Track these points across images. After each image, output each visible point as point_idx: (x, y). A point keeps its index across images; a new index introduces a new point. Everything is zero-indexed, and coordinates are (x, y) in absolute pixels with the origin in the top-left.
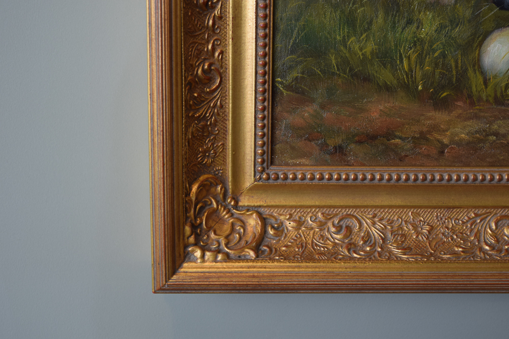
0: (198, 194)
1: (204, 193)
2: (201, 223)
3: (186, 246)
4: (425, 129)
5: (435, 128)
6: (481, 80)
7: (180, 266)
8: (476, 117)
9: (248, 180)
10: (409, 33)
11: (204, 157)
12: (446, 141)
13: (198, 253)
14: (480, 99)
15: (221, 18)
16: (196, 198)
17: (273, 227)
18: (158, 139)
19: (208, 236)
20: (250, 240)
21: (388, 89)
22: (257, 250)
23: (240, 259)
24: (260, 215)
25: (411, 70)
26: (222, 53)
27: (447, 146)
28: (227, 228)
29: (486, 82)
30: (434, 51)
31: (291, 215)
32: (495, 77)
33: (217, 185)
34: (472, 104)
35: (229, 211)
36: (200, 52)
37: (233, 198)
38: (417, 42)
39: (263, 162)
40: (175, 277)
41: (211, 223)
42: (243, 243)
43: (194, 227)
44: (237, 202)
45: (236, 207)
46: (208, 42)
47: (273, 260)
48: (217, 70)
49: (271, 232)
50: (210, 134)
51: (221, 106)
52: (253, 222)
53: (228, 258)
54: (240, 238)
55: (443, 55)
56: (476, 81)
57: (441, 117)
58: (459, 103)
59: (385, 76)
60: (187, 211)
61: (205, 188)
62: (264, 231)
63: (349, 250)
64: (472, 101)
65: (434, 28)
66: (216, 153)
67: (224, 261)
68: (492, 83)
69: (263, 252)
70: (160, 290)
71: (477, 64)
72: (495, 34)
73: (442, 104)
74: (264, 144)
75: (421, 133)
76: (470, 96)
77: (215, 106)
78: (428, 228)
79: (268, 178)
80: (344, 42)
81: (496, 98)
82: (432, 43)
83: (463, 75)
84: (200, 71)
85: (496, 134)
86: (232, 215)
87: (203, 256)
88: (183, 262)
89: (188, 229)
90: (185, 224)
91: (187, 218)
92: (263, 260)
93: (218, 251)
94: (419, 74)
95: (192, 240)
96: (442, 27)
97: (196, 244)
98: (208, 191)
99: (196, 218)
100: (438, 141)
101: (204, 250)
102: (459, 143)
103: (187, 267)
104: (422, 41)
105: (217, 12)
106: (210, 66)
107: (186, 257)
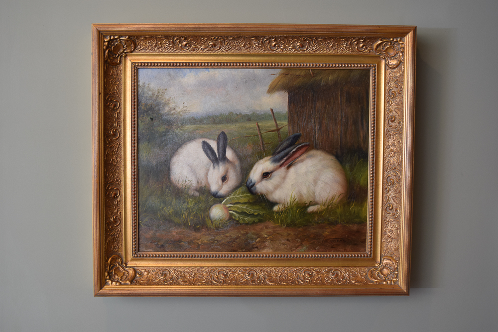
0: (111, 262)
1: (114, 261)
2: (112, 272)
3: (106, 280)
4: (192, 239)
5: (195, 238)
6: (210, 221)
7: (103, 287)
8: (209, 234)
9: (130, 256)
10: (185, 206)
11: (114, 248)
12: (200, 243)
13: (110, 282)
14: (210, 228)
15: (120, 201)
16: (110, 263)
17: (138, 274)
18: (95, 242)
19: (115, 277)
20: (129, 278)
21: (179, 225)
22: (132, 282)
23: (125, 284)
24: (134, 270)
25: (186, 218)
26: (120, 213)
27: (200, 245)
28: (122, 274)
29: (212, 222)
30: (193, 212)
31: (145, 270)
32: (215, 221)
33: (119, 259)
34: (208, 230)
35: (123, 268)
36: (112, 212)
37: (125, 263)
38: (188, 209)
39: (135, 250)
40: (101, 291)
41: (116, 272)
42: (127, 279)
43: (109, 274)
44: (126, 264)
45: (126, 267)
46: (115, 209)
47: (136, 285)
48: (119, 219)
49: (138, 275)
50: (116, 241)
51: (120, 231)
52: (131, 272)
53: (121, 284)
54: (126, 278)
55: (197, 213)
56: (209, 222)
57: (197, 235)
58: (203, 230)
59: (177, 220)
60: (106, 267)
61: (114, 260)
62: (135, 276)
63: (164, 282)
64: (208, 228)
65: (193, 204)
66: (118, 247)
67: (119, 285)
68: (214, 223)
69: (134, 282)
70: (96, 295)
71: (209, 216)
72: (214, 206)
73: (197, 230)
74: (135, 244)
75: (191, 240)
76: (207, 227)
77: (118, 231)
78: (194, 274)
79: (137, 256)
80: (162, 209)
81: (216, 228)
82: (192, 209)
83: (204, 220)
84: (112, 220)
85: (217, 241)
86: (124, 269)
87: (112, 283)
88: (105, 285)
89: (106, 274)
90: (105, 271)
91: (106, 270)
92: (133, 285)
93: (118, 282)
94: (189, 220)
95: (108, 277)
96: (195, 204)
97: (110, 279)
98: (116, 260)
99: (110, 270)
100: (197, 243)
101: (112, 281)
102: (204, 244)
103: (106, 287)
104: (189, 209)
105: (118, 199)
106: (116, 217)
107: (106, 283)
